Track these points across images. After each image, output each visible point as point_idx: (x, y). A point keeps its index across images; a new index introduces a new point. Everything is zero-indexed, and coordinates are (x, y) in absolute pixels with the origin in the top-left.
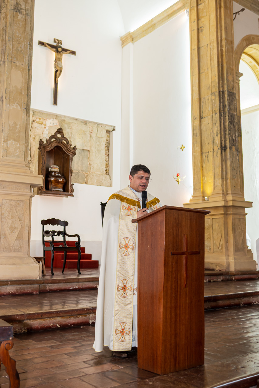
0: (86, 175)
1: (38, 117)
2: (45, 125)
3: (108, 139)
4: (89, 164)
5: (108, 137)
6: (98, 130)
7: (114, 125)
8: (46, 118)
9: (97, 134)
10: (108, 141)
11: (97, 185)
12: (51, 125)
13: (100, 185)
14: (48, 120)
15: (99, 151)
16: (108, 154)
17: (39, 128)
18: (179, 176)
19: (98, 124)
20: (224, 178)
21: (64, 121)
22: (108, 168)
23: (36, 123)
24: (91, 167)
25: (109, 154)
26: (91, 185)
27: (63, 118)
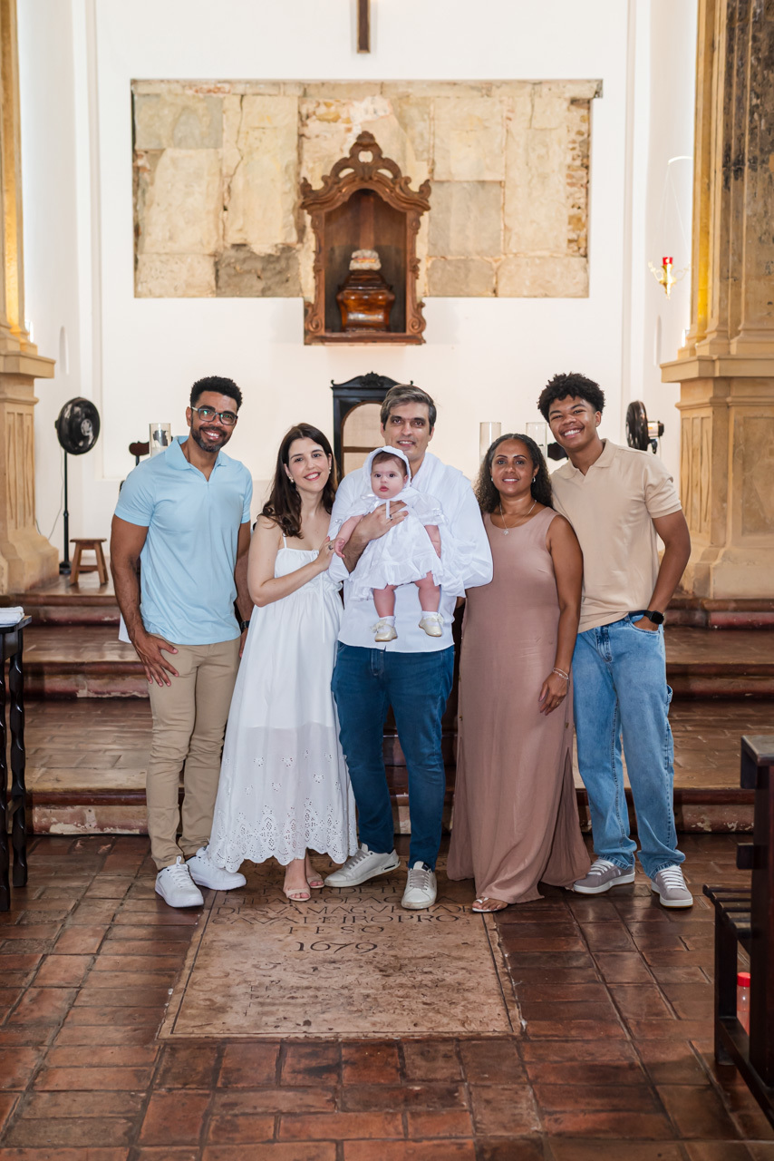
0: (495, 265)
1: (321, 101)
2: (348, 121)
3: (584, 128)
4: (503, 227)
5: (587, 119)
6: (533, 106)
7: (598, 77)
8: (350, 98)
9: (531, 120)
10: (586, 136)
11: (535, 297)
12: (369, 117)
13: (546, 296)
14: (356, 104)
15: (544, 178)
16: (585, 181)
17: (329, 136)
18: (669, 266)
19: (535, 84)
20: (729, 276)
21: (408, 96)
22: (585, 230)
23: (318, 122)
24: (510, 238)
25: (588, 182)
26: (510, 296)
27: (401, 90)
